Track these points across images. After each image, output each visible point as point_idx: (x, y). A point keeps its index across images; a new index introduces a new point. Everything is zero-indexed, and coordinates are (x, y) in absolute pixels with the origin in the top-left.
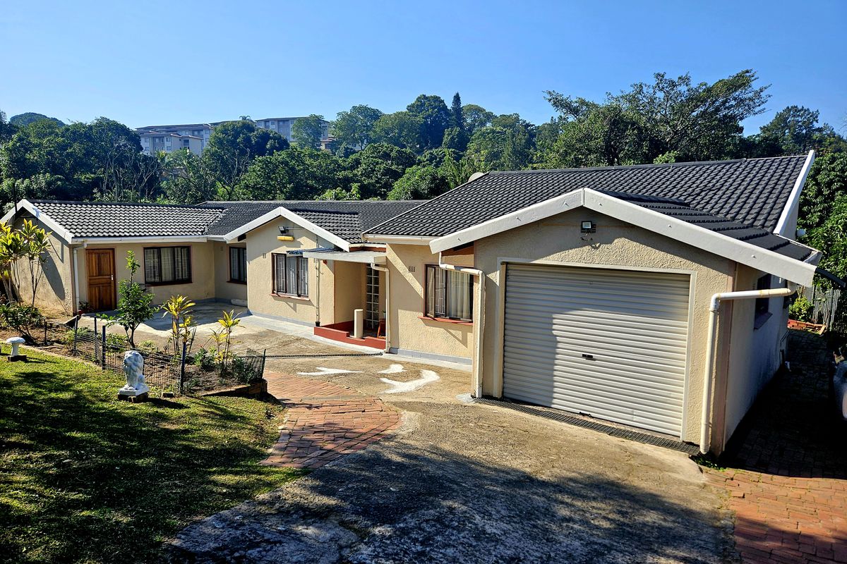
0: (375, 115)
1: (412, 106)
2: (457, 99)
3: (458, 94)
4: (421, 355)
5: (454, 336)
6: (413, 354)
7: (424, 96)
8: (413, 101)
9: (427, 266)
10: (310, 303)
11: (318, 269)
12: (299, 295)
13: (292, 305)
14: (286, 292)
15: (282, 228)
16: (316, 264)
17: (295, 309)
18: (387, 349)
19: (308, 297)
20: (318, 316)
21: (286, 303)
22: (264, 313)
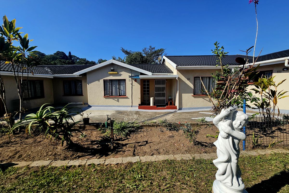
0: (43, 55)
1: (55, 53)
2: (70, 53)
3: (70, 52)
4: (192, 109)
5: (206, 100)
6: (189, 109)
7: (59, 51)
8: (56, 52)
9: (195, 78)
10: (127, 98)
11: (132, 84)
12: (119, 95)
13: (116, 100)
14: (112, 95)
15: (112, 69)
16: (131, 82)
17: (118, 101)
18: (178, 109)
19: (126, 96)
20: (132, 102)
21: (113, 99)
22: (100, 105)
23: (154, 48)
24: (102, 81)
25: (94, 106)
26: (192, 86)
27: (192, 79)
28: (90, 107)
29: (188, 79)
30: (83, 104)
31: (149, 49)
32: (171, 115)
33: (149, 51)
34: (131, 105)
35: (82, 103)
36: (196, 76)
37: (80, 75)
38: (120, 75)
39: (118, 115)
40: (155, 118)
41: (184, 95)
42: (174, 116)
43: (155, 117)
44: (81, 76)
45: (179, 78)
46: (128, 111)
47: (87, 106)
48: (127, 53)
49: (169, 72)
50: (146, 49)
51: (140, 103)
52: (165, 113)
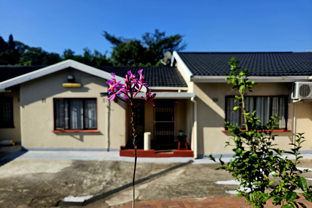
3: (11, 35)
9: (226, 97)
10: (99, 133)
11: (109, 107)
12: (85, 129)
13: (78, 137)
14: (70, 128)
15: (70, 77)
16: (107, 104)
17: (81, 140)
18: (195, 156)
19: (96, 129)
20: (109, 142)
21: (72, 136)
22: (45, 147)
23: (163, 34)
24: (50, 101)
25: (33, 150)
26: (221, 113)
27: (222, 100)
28: (24, 151)
29: (215, 100)
30: (14, 144)
31: (155, 36)
32: (180, 171)
33: (155, 39)
34: (107, 147)
35: (11, 142)
36: (229, 93)
37: (7, 89)
38: (87, 90)
39: (75, 171)
40: (148, 178)
41: (206, 130)
42: (184, 173)
43: (149, 175)
44: (10, 91)
45: (196, 98)
46: (97, 161)
47: (19, 148)
48: (113, 40)
49: (181, 85)
50: (148, 34)
51: (124, 144)
52: (170, 165)
